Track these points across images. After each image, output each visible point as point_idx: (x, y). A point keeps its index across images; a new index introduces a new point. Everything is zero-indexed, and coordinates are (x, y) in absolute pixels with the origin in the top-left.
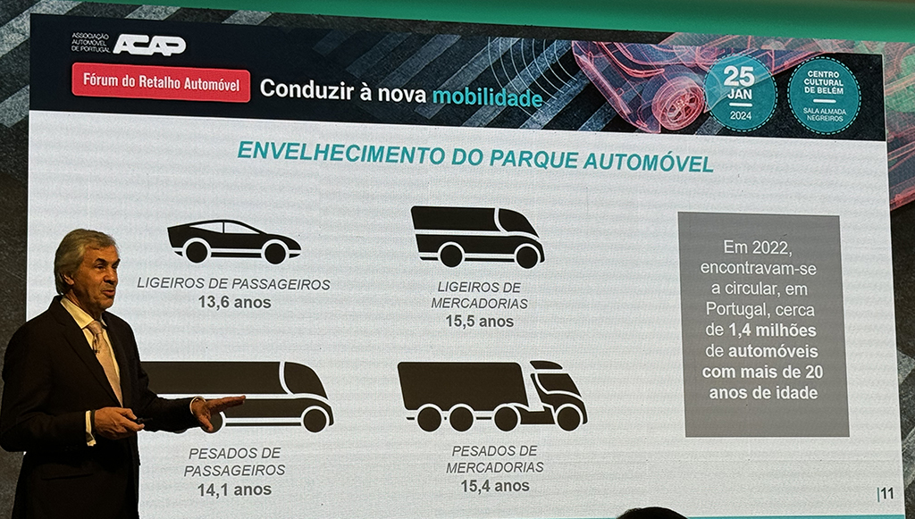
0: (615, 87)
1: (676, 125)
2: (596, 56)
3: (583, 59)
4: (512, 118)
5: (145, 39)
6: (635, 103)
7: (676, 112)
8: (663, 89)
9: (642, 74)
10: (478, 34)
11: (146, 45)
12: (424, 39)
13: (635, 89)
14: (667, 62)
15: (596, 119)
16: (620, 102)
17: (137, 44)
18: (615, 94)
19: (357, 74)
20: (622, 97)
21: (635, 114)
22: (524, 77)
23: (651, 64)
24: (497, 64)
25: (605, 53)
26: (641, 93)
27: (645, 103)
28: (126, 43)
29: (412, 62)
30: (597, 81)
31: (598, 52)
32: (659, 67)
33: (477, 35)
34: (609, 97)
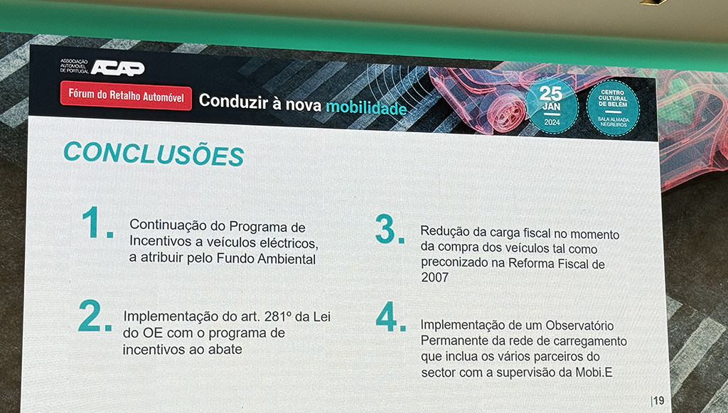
0: (460, 100)
1: (505, 129)
2: (447, 78)
3: (436, 80)
4: (384, 123)
5: (114, 63)
6: (474, 113)
7: (505, 119)
8: (495, 103)
9: (480, 91)
10: (359, 61)
11: (115, 68)
12: (320, 65)
13: (474, 102)
14: (498, 83)
15: (446, 125)
16: (464, 112)
17: (108, 68)
18: (460, 106)
19: (271, 90)
20: (466, 108)
21: (475, 121)
22: (393, 93)
23: (487, 84)
24: (373, 84)
25: (453, 76)
26: (479, 105)
27: (482, 113)
28: (100, 67)
29: (311, 82)
30: (446, 96)
31: (448, 75)
32: (492, 86)
33: (359, 63)
34: (456, 108)
